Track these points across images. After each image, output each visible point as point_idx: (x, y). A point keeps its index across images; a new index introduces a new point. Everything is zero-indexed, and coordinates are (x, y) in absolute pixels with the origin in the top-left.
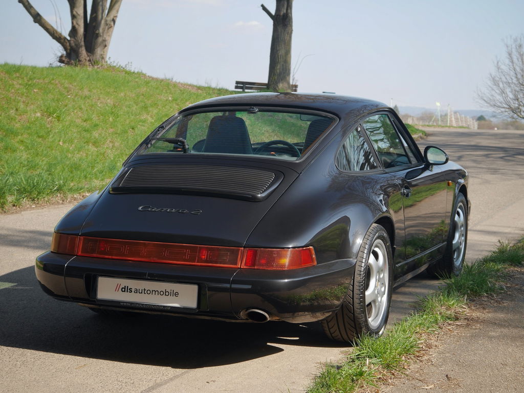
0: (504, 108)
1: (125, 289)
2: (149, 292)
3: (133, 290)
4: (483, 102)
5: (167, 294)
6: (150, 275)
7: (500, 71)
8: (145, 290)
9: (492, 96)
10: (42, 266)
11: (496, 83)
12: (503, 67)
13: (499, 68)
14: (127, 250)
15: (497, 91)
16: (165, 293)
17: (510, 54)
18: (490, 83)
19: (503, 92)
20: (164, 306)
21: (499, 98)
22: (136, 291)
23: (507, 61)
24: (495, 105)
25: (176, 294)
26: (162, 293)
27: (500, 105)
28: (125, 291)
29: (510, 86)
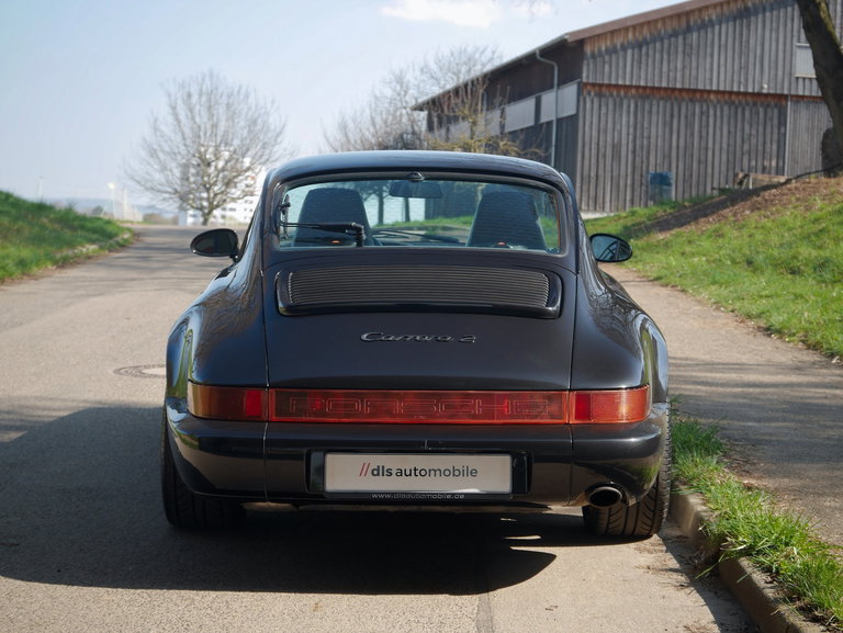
0: (166, 192)
1: (378, 470)
2: (423, 472)
3: (394, 472)
4: (133, 184)
5: (457, 473)
6: (430, 444)
7: (158, 134)
8: (415, 470)
9: (148, 173)
10: (196, 443)
11: (153, 153)
12: (163, 128)
13: (156, 129)
14: (367, 406)
15: (156, 167)
16: (454, 472)
17: (174, 108)
18: (143, 154)
19: (164, 168)
20: (453, 494)
21: (158, 177)
22: (400, 473)
23: (170, 119)
24: (152, 189)
25: (474, 473)
26: (447, 473)
27: (160, 187)
28: (378, 475)
29: (175, 160)
